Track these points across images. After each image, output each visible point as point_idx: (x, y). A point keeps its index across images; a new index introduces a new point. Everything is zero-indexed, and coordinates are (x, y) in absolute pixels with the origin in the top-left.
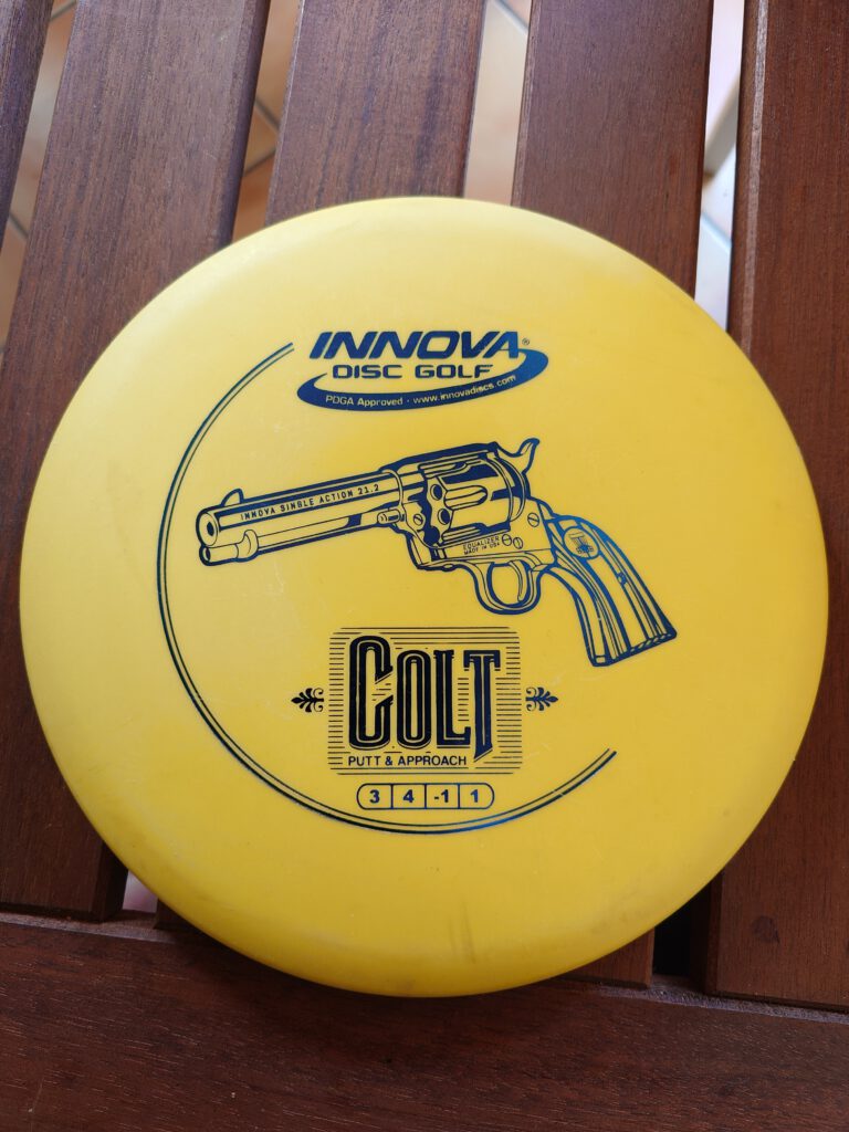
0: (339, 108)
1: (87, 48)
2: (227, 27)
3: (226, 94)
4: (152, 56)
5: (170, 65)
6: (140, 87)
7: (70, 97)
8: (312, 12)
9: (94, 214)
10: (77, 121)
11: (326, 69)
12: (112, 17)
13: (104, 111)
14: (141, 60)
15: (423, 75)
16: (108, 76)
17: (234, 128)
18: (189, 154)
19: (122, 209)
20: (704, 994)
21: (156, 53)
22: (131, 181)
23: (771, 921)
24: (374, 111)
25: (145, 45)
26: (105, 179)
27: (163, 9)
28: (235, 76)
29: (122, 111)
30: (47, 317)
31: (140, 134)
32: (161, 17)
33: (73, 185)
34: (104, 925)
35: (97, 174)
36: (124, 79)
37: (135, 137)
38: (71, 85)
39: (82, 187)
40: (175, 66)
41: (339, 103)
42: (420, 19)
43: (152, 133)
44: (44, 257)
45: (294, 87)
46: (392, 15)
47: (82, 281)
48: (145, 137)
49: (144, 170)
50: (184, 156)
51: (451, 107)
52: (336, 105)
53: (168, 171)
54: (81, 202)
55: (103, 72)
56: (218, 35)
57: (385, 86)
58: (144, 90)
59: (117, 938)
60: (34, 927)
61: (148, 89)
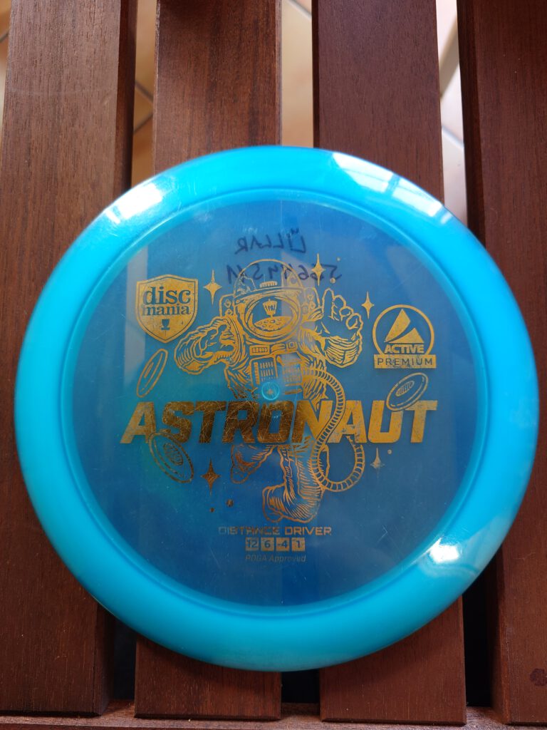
0: (190, 142)
1: (17, 122)
2: (108, 94)
3: (113, 142)
4: (60, 121)
5: (73, 125)
6: (55, 144)
7: (9, 157)
8: (163, 76)
9: (35, 237)
10: (15, 173)
11: (178, 116)
12: (30, 97)
13: (33, 164)
14: (53, 125)
15: (244, 112)
16: (33, 139)
17: (121, 164)
18: (93, 186)
19: (53, 231)
20: (503, 723)
21: (63, 118)
22: (57, 211)
23: (543, 671)
24: (214, 142)
25: (54, 114)
26: (39, 212)
27: (63, 87)
28: (117, 128)
29: (44, 162)
30: (13, 312)
31: (59, 177)
32: (63, 93)
33: (18, 219)
34: (102, 718)
35: (34, 208)
36: (44, 140)
37: (56, 179)
38: (8, 148)
39: (24, 219)
40: (77, 126)
41: (190, 139)
42: (237, 72)
43: (67, 175)
44: (6, 271)
45: (158, 131)
46: (219, 72)
47: (33, 284)
48: (62, 179)
49: (64, 202)
50: (90, 189)
51: (265, 132)
52: (187, 140)
53: (80, 201)
54: (26, 229)
55: (29, 136)
56: (102, 101)
57: (220, 123)
58: (58, 146)
59: (111, 727)
60: (57, 726)
61: (60, 144)
